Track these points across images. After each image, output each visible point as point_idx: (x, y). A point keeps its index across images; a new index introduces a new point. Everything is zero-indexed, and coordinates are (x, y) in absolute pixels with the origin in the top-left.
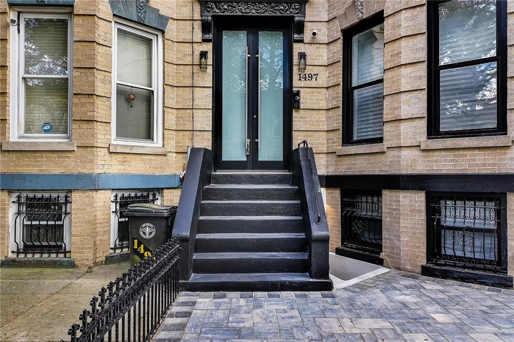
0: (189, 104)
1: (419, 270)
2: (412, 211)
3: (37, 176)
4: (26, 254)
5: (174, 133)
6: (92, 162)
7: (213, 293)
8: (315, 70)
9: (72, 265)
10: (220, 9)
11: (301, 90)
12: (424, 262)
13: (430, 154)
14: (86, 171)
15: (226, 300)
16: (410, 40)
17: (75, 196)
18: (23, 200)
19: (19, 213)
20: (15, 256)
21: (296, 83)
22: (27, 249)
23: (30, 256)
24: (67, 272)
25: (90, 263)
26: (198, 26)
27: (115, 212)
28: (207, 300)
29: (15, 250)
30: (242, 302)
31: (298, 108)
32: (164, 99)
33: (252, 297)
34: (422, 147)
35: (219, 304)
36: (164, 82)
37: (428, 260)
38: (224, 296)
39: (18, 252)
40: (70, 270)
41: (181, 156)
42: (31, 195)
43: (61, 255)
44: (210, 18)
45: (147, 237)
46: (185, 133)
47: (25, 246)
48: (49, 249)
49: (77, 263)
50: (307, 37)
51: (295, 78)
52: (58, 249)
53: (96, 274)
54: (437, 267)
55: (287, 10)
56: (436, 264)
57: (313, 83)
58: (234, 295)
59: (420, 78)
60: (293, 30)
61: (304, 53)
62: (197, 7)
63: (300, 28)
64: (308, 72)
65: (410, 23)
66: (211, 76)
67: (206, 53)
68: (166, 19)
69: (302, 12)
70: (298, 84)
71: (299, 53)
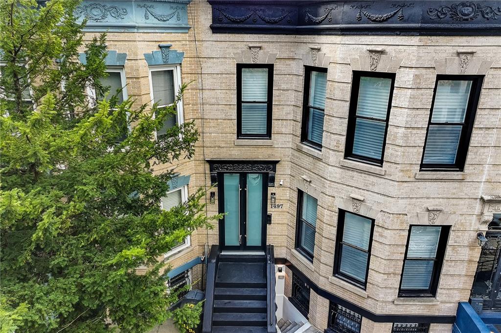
1: (323, 330)
2: (323, 305)
5: (197, 236)
8: (281, 202)
10: (222, 168)
11: (272, 213)
13: (333, 285)
16: (328, 226)
26: (208, 177)
31: (270, 223)
34: (329, 280)
37: (328, 327)
41: (201, 247)
44: (215, 174)
46: (203, 235)
50: (277, 184)
51: (269, 206)
55: (264, 169)
57: (280, 210)
59: (331, 247)
60: (268, 180)
61: (275, 194)
62: (208, 166)
63: (273, 180)
64: (277, 204)
65: (328, 218)
66: (218, 205)
67: (214, 193)
68: (189, 177)
69: (274, 170)
70: (270, 210)
71: (272, 194)
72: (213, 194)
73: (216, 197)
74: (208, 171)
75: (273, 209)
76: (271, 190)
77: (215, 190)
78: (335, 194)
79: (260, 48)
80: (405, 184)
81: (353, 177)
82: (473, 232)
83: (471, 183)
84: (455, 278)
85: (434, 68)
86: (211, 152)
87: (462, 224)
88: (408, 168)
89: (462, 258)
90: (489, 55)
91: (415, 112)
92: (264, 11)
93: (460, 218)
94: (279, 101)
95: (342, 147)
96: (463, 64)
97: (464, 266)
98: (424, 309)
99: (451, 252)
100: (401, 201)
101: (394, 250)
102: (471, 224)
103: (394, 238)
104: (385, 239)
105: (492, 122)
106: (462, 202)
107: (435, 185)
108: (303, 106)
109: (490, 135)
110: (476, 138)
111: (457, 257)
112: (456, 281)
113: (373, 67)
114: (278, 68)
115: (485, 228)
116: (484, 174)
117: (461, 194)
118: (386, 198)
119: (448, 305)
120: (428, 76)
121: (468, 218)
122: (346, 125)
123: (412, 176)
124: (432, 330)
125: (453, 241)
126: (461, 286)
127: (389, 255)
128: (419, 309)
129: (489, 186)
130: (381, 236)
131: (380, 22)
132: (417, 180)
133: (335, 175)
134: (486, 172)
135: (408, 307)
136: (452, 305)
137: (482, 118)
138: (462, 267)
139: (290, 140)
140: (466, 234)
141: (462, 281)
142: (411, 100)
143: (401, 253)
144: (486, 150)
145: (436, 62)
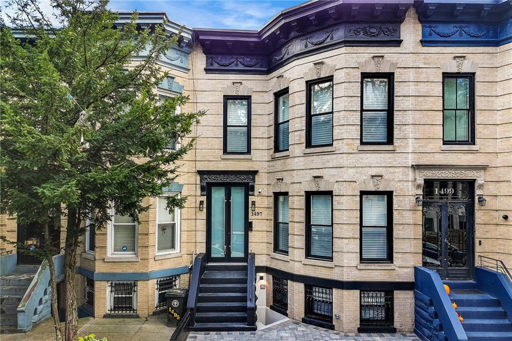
0: (194, 228)
1: (301, 320)
2: (299, 292)
3: (121, 274)
4: (115, 311)
5: (186, 244)
6: (147, 266)
7: (204, 332)
8: (261, 210)
9: (138, 317)
10: (210, 179)
11: (253, 220)
12: (303, 316)
13: (306, 266)
14: (144, 271)
15: (209, 336)
16: (298, 211)
17: (139, 283)
18: (113, 285)
19: (111, 291)
20: (109, 312)
21: (250, 217)
22: (116, 308)
23: (116, 312)
24: (137, 321)
25: (147, 316)
26: (198, 187)
27: (157, 289)
28: (202, 336)
29: (110, 309)
30: (216, 336)
31: (252, 230)
32: (181, 227)
33: (220, 334)
34: (303, 263)
35: (206, 337)
36: (181, 218)
37: (305, 315)
38: (209, 334)
39: (111, 310)
40: (137, 319)
41: (189, 256)
42: (118, 282)
43: (132, 312)
44: (205, 184)
45: (175, 306)
46: (192, 244)
47: (114, 307)
48: (126, 309)
49: (140, 316)
50: (256, 193)
51: (250, 214)
52: (131, 308)
53: (150, 322)
54: (309, 319)
55: (245, 179)
56: (308, 317)
57: (259, 217)
58: (213, 333)
59: (302, 230)
60: (249, 189)
61: (255, 202)
62: (198, 178)
63: (252, 188)
64: (256, 211)
65: (298, 203)
66: (206, 213)
67: (203, 202)
68: (182, 185)
69: (254, 180)
70: (251, 217)
71: (252, 202)
72: (201, 203)
73: (205, 206)
74: (198, 182)
75: (254, 217)
76: (251, 199)
77: (204, 198)
78: (301, 180)
79: (241, 83)
80: (351, 156)
81: (313, 160)
82: (411, 197)
83: (401, 154)
84: (405, 241)
85: (358, 68)
86: (202, 165)
87: (401, 190)
88: (352, 142)
89: (408, 221)
90: (394, 59)
91: (350, 99)
92: (243, 59)
93: (398, 184)
94: (256, 123)
95: (304, 140)
96: (377, 64)
97: (411, 230)
98: (385, 275)
99: (397, 215)
100: (350, 170)
101: (350, 215)
102: (408, 189)
103: (349, 203)
104: (342, 206)
105: (406, 106)
106: (397, 170)
107: (374, 155)
108: (275, 124)
109: (408, 116)
110: (398, 118)
111: (403, 220)
112: (407, 244)
113: (318, 75)
114: (255, 98)
115: (420, 192)
116: (409, 146)
117: (395, 163)
118: (338, 169)
119: (406, 270)
120: (354, 73)
121: (405, 184)
122: (305, 122)
123: (355, 149)
124: (396, 298)
125: (397, 206)
126: (413, 250)
127: (347, 220)
128: (381, 275)
129: (416, 156)
130: (339, 203)
131: (319, 44)
132: (360, 152)
133: (300, 164)
134: (411, 145)
135: (370, 272)
136: (408, 270)
137: (398, 104)
138: (409, 230)
139: (266, 154)
140: (407, 199)
141: (412, 244)
142: (346, 90)
143: (357, 218)
144: (407, 127)
145: (358, 63)
